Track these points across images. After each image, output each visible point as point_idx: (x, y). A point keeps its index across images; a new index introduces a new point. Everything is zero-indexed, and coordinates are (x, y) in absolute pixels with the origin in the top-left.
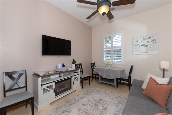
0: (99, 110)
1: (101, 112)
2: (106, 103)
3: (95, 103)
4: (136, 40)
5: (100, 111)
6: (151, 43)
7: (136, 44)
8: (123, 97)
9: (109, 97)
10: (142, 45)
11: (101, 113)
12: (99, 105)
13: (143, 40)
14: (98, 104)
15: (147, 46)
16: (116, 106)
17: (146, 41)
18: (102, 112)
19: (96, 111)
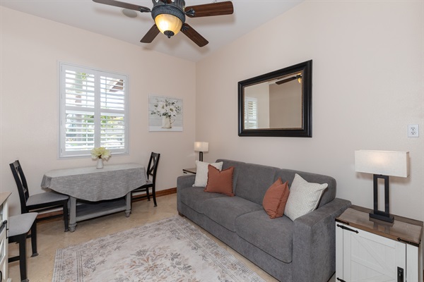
0: (171, 268)
1: (177, 266)
2: (160, 249)
3: (141, 269)
4: (155, 102)
5: (175, 267)
6: (175, 113)
7: (155, 111)
8: (165, 220)
9: (147, 237)
10: (164, 115)
11: (182, 266)
12: (158, 262)
13: (165, 104)
14: (151, 263)
15: (170, 116)
16: (178, 239)
17: (169, 108)
18: (179, 263)
19: (170, 275)
